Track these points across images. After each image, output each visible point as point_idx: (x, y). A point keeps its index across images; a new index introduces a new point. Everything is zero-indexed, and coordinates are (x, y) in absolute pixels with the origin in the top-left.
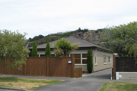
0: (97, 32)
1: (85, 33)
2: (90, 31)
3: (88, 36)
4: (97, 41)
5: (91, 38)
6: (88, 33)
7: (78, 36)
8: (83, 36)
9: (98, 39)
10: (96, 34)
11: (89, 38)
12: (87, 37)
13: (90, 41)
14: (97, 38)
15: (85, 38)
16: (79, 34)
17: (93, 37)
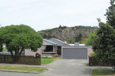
0: (73, 28)
1: (64, 29)
2: (68, 28)
3: (66, 31)
4: (73, 36)
5: (68, 33)
6: (66, 29)
7: (58, 32)
8: (62, 32)
9: (74, 35)
10: (72, 30)
11: (66, 33)
12: (65, 33)
13: (67, 36)
14: (73, 33)
15: (63, 33)
16: (59, 30)
17: (70, 33)
